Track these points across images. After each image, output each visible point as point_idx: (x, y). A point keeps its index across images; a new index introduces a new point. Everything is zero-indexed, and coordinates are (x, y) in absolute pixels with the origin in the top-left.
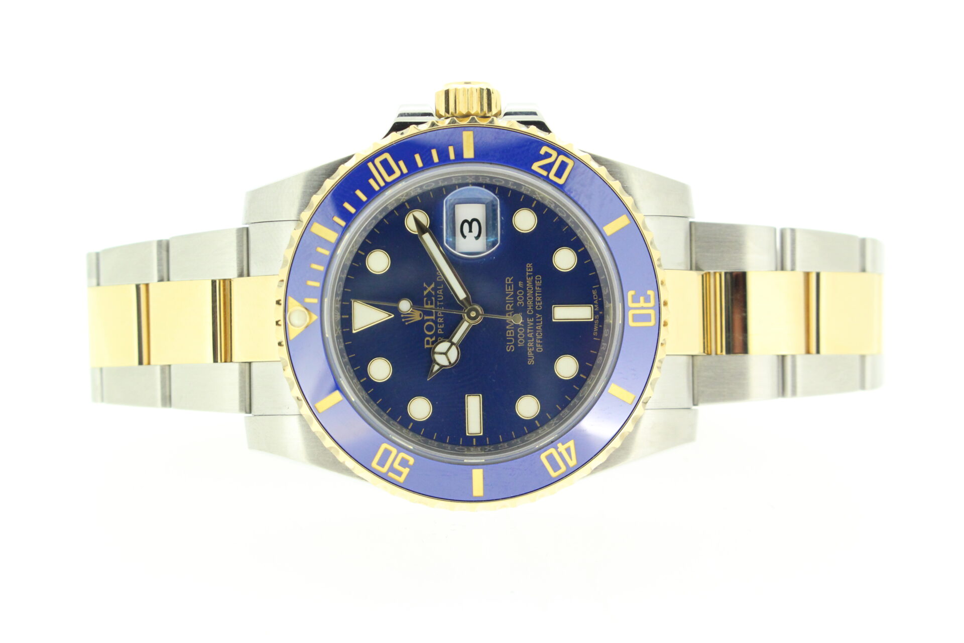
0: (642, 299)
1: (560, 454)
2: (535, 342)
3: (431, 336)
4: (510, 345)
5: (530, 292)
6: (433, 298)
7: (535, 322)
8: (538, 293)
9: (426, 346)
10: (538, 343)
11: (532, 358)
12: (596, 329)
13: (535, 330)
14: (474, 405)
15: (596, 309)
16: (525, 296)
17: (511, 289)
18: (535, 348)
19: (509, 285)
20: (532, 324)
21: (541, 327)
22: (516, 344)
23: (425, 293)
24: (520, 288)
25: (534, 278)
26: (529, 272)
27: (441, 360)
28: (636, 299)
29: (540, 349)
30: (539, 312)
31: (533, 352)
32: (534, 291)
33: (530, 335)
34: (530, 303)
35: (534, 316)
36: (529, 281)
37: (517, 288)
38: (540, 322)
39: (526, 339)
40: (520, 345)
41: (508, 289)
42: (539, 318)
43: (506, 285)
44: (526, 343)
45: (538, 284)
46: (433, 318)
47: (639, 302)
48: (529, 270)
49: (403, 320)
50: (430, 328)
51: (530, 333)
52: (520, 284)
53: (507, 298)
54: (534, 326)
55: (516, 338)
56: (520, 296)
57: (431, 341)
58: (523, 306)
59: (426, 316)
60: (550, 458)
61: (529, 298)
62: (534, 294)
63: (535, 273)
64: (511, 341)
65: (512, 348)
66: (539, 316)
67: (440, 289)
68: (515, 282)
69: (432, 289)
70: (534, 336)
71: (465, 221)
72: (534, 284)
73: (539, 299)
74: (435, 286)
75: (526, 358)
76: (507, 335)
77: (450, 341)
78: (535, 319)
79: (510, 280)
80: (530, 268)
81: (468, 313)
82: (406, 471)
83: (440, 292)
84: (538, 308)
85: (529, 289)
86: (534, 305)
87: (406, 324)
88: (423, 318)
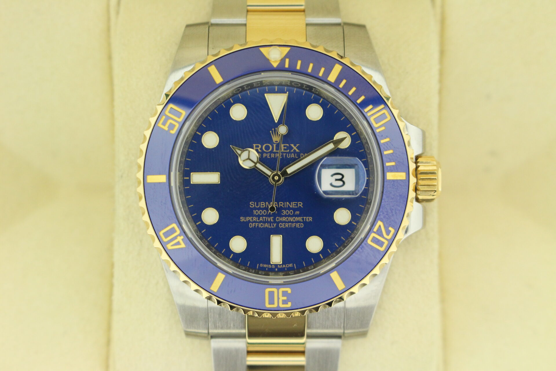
0: (285, 298)
1: (175, 238)
2: (255, 222)
3: (261, 149)
4: (254, 204)
5: (291, 219)
6: (288, 151)
7: (270, 222)
8: (291, 225)
9: (254, 145)
10: (255, 225)
11: (245, 220)
12: (265, 266)
13: (265, 222)
14: (213, 178)
15: (279, 266)
16: (289, 216)
17: (294, 206)
18: (253, 223)
19: (297, 204)
20: (269, 220)
21: (266, 227)
22: (255, 209)
23: (292, 145)
24: (294, 212)
25: (300, 222)
26: (306, 219)
27: (243, 156)
28: (285, 294)
29: (251, 225)
30: (277, 225)
31: (249, 220)
32: (293, 222)
33: (261, 219)
34: (284, 219)
35: (275, 222)
36: (300, 219)
37: (295, 210)
38: (270, 226)
39: (259, 216)
40: (255, 212)
41: (294, 204)
42: (273, 226)
43: (297, 203)
44: (256, 216)
45: (298, 225)
46: (275, 151)
47: (283, 296)
48: (307, 219)
49: (273, 129)
50: (267, 148)
51: (263, 219)
52: (297, 212)
53: (288, 203)
54: (268, 222)
55: (259, 209)
56: (289, 212)
57: (259, 149)
58: (282, 214)
59: (276, 146)
60: (173, 231)
61: (287, 219)
62: (290, 222)
63: (305, 223)
64: (257, 205)
65: (252, 206)
66: (275, 225)
67: (295, 156)
68: (299, 209)
69: (295, 150)
70: (261, 222)
71: (343, 176)
72: (297, 222)
73: (287, 226)
74: (297, 152)
75: (245, 216)
76: (261, 203)
77: (257, 162)
78: (273, 222)
79: (301, 205)
80: (309, 220)
81: (277, 175)
82: (166, 128)
83: (293, 156)
84: (281, 225)
85: (294, 219)
86: (282, 222)
87: (271, 132)
88: (275, 144)
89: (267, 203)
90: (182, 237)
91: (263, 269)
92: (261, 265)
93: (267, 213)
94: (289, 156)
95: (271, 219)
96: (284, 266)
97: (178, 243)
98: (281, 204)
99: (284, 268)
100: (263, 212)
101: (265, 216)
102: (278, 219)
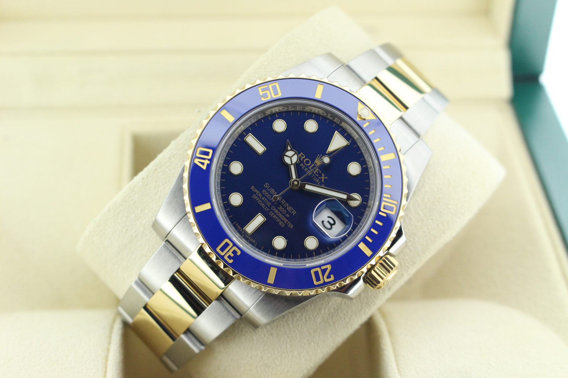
0: (232, 255)
1: (204, 159)
2: (259, 197)
3: (303, 159)
4: (268, 186)
5: (281, 216)
6: (318, 176)
7: (267, 206)
8: (277, 219)
10: (257, 198)
11: (254, 190)
12: (239, 227)
13: (263, 202)
14: (259, 148)
15: (246, 235)
16: (281, 213)
17: (290, 210)
18: (256, 195)
19: (292, 210)
20: (267, 204)
21: (262, 206)
22: (266, 189)
23: (323, 175)
24: (286, 214)
25: (284, 223)
26: (289, 224)
27: (290, 153)
28: (234, 252)
29: (254, 197)
30: (269, 211)
31: (256, 193)
32: (279, 218)
33: (263, 198)
34: (277, 211)
35: (270, 208)
36: (286, 220)
37: (288, 212)
38: (265, 207)
39: (264, 196)
40: (264, 191)
41: (291, 209)
42: (266, 209)
43: (293, 209)
44: (262, 194)
45: (281, 223)
48: (290, 225)
49: (321, 155)
50: (307, 162)
51: (265, 199)
52: (288, 215)
53: (288, 204)
54: (265, 204)
55: (268, 192)
56: (283, 211)
58: (278, 208)
60: (207, 154)
61: (278, 213)
63: (286, 226)
64: (269, 189)
65: (266, 186)
68: (291, 215)
70: (262, 200)
71: (334, 224)
72: (282, 220)
73: (274, 217)
75: (256, 188)
76: (273, 189)
77: (294, 165)
78: (268, 207)
79: (294, 213)
81: (298, 182)
82: (261, 93)
85: (282, 217)
86: (274, 212)
87: (318, 155)
88: (314, 164)
89: (276, 193)
90: (209, 162)
91: (236, 228)
93: (270, 198)
95: (269, 204)
96: (250, 238)
98: (283, 201)
100: (268, 196)
101: (268, 199)
102: (273, 208)
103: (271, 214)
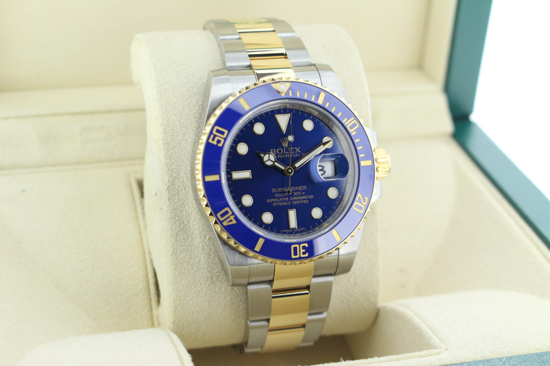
0: (304, 251)
1: (229, 217)
2: (278, 202)
3: (276, 152)
4: (275, 190)
5: (300, 198)
6: (294, 152)
7: (287, 201)
8: (300, 202)
9: (271, 150)
10: (277, 204)
11: (270, 201)
12: (286, 231)
13: (283, 201)
14: (246, 174)
15: (295, 230)
16: (298, 196)
17: (301, 189)
18: (275, 202)
19: (303, 187)
20: (286, 200)
21: (284, 205)
22: (276, 193)
23: (296, 148)
24: (301, 193)
25: (306, 199)
26: (309, 197)
27: (266, 158)
28: (304, 247)
29: (275, 204)
31: (273, 201)
32: (301, 200)
33: (280, 199)
34: (295, 198)
35: (289, 201)
36: (305, 197)
37: (302, 191)
38: (287, 203)
39: (279, 198)
40: (276, 195)
41: (301, 187)
42: (289, 203)
43: (302, 186)
44: (277, 198)
45: (304, 202)
46: (285, 153)
47: (303, 249)
48: (310, 197)
49: (282, 138)
50: (280, 151)
51: (282, 199)
52: (304, 193)
53: (297, 187)
54: (285, 201)
55: (278, 193)
56: (298, 193)
57: (274, 152)
58: (294, 195)
59: (285, 150)
60: (227, 212)
61: (297, 198)
62: (299, 200)
63: (309, 200)
64: (277, 190)
65: (274, 191)
66: (290, 203)
67: (298, 155)
68: (304, 191)
69: (298, 151)
70: (280, 202)
71: (323, 167)
72: (304, 199)
73: (297, 203)
74: (299, 153)
75: (270, 198)
76: (280, 189)
77: (275, 161)
78: (288, 201)
79: (305, 188)
80: (311, 197)
81: (289, 169)
82: (215, 143)
83: (297, 155)
84: (293, 202)
85: (302, 198)
86: (294, 200)
87: (281, 140)
88: (284, 148)
89: (283, 188)
90: (234, 216)
91: (285, 233)
92: (284, 231)
93: (284, 195)
94: (294, 156)
95: (287, 199)
96: (298, 230)
97: (231, 221)
98: (293, 188)
99: (299, 231)
100: (281, 195)
101: (282, 197)
102: (291, 199)
103: (294, 203)
